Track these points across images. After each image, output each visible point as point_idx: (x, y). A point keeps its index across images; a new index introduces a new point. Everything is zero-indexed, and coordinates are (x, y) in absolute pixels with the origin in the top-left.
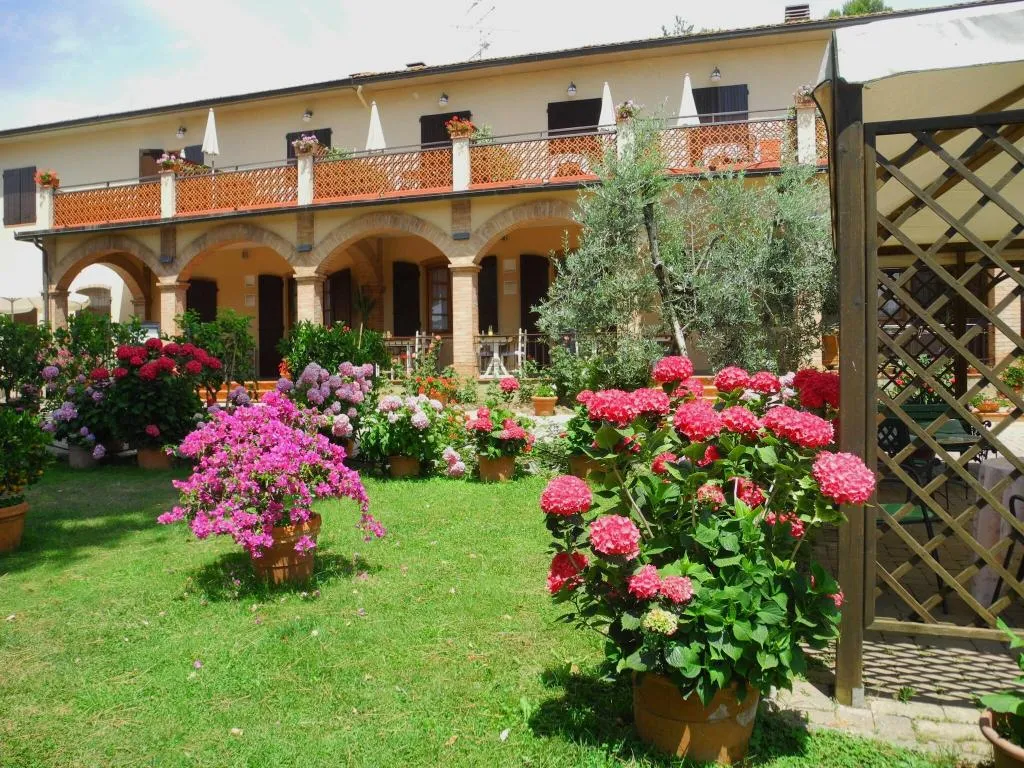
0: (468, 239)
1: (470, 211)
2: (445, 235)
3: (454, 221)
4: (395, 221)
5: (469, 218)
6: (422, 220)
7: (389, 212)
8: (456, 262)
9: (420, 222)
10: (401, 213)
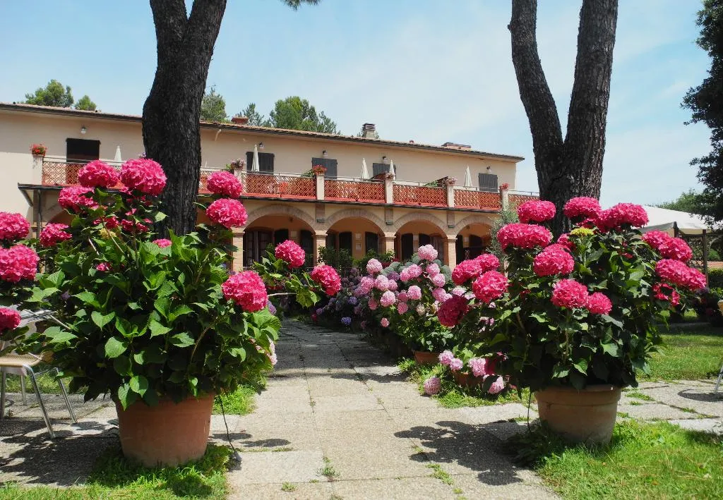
0: (324, 222)
1: (324, 210)
2: (313, 219)
3: (316, 213)
4: (288, 210)
5: (324, 213)
7: (286, 205)
8: (318, 233)
9: (301, 212)
10: (289, 206)
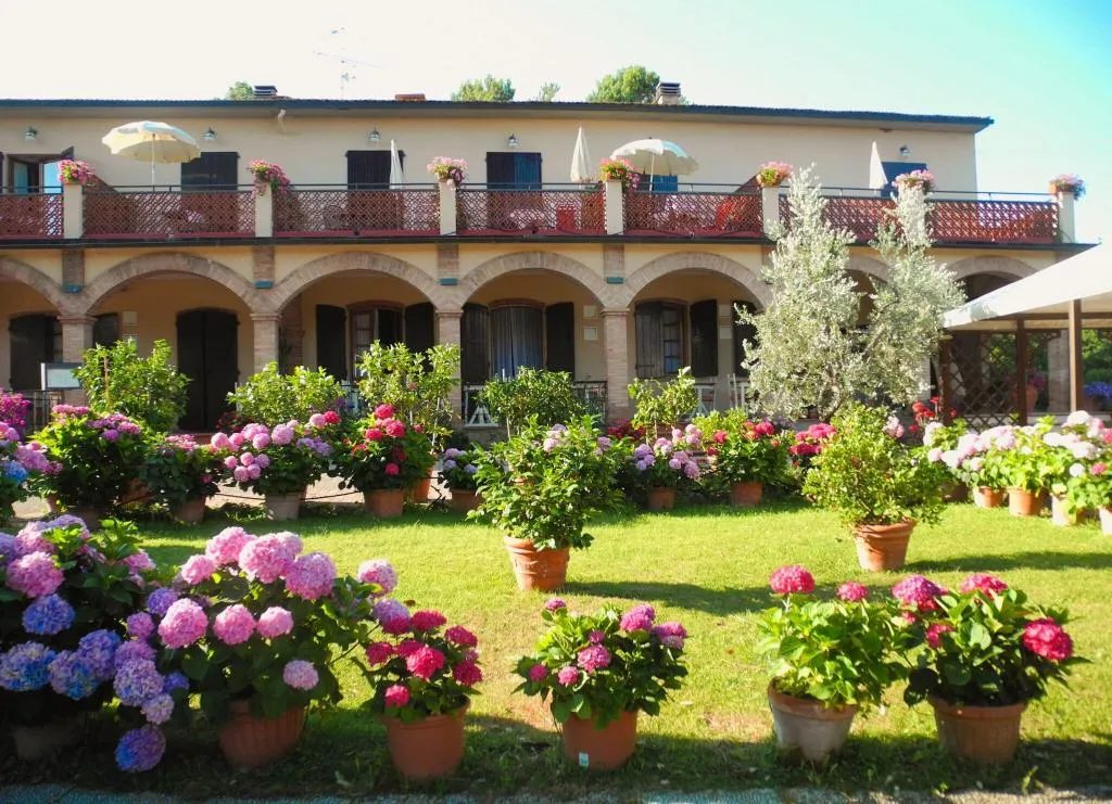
0: (456, 284)
1: (457, 257)
2: (431, 279)
3: (440, 265)
4: (373, 261)
5: (457, 263)
6: (406, 263)
7: (367, 252)
8: (441, 307)
9: (402, 264)
10: (376, 253)
